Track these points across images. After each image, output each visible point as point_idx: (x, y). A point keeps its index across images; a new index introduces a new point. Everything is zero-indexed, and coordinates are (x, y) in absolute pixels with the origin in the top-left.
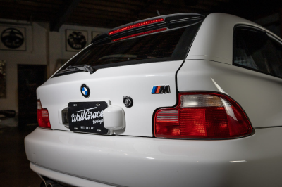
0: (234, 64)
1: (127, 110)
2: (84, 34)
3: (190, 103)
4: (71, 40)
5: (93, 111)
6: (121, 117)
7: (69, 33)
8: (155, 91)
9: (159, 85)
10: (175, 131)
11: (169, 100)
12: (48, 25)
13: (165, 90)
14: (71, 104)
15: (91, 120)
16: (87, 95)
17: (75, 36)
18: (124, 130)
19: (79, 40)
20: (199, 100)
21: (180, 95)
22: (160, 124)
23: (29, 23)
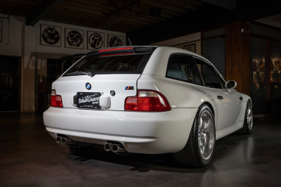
0: (166, 76)
1: (112, 97)
2: (58, 30)
3: (143, 95)
4: (46, 35)
5: (93, 97)
6: (109, 100)
7: (44, 28)
8: (127, 88)
9: (129, 85)
10: (136, 108)
11: (133, 93)
12: (24, 19)
13: (131, 88)
14: (78, 93)
15: (91, 102)
16: (90, 89)
17: (49, 31)
18: (110, 107)
19: (53, 35)
20: (147, 94)
21: (138, 91)
22: (128, 104)
23: (7, 16)
